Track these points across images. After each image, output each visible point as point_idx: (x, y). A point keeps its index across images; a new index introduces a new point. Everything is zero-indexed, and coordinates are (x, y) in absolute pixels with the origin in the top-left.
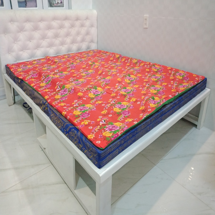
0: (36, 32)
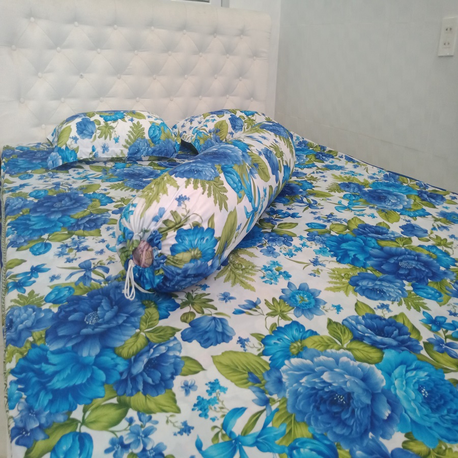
0: (99, 54)
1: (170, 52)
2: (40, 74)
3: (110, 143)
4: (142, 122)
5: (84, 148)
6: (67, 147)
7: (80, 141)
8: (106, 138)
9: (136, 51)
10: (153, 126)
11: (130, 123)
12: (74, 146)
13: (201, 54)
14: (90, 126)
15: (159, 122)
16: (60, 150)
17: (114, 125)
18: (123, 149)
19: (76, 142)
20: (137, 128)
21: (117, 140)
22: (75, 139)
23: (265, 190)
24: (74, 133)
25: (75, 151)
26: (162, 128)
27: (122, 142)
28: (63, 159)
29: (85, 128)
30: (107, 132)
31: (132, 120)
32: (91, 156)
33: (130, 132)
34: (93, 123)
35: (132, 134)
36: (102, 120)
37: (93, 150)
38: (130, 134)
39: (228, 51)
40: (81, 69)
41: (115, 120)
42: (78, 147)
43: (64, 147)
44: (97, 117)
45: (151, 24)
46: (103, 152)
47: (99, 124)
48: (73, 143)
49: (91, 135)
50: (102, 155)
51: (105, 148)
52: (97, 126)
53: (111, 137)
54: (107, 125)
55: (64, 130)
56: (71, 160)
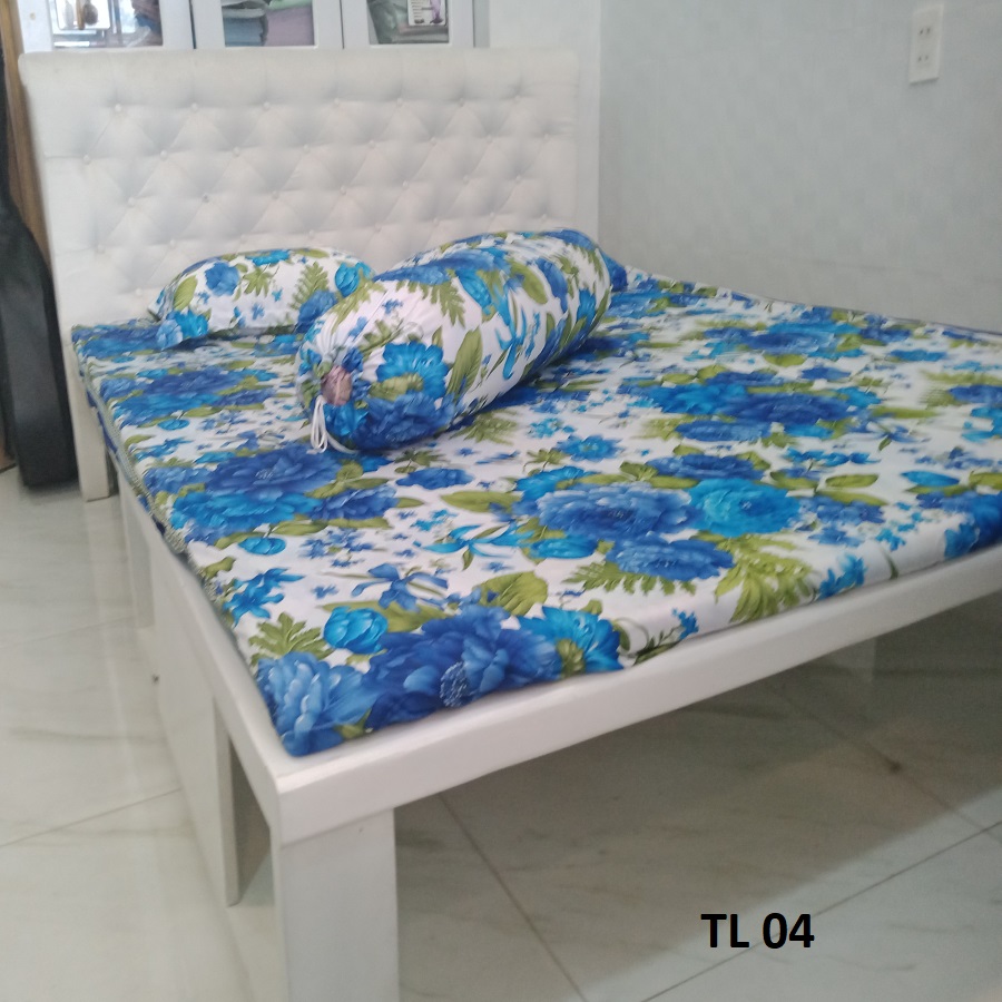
0: (237, 156)
1: (372, 142)
2: (131, 200)
3: (265, 300)
4: (322, 262)
5: (220, 313)
6: (189, 311)
7: (212, 299)
8: (258, 293)
9: (306, 147)
10: (343, 269)
11: (301, 267)
12: (202, 308)
13: (433, 139)
14: (230, 275)
15: (354, 261)
16: (177, 316)
17: (272, 270)
18: (289, 310)
19: (205, 302)
20: (314, 275)
21: (277, 296)
22: (204, 296)
23: (537, 317)
24: (202, 286)
25: (204, 317)
26: (360, 270)
27: (287, 298)
28: (183, 331)
29: (220, 278)
30: (259, 283)
31: (304, 261)
32: (233, 325)
33: (301, 280)
34: (233, 269)
35: (305, 283)
36: (250, 265)
37: (237, 315)
38: (301, 284)
39: (490, 128)
40: (204, 187)
41: (274, 263)
42: (209, 311)
43: (185, 311)
44: (240, 260)
45: (333, 94)
46: (254, 318)
47: (245, 270)
48: (201, 302)
49: (231, 288)
50: (250, 323)
51: (257, 312)
52: (242, 275)
53: (266, 292)
54: (259, 272)
55: (183, 283)
56: (199, 332)
